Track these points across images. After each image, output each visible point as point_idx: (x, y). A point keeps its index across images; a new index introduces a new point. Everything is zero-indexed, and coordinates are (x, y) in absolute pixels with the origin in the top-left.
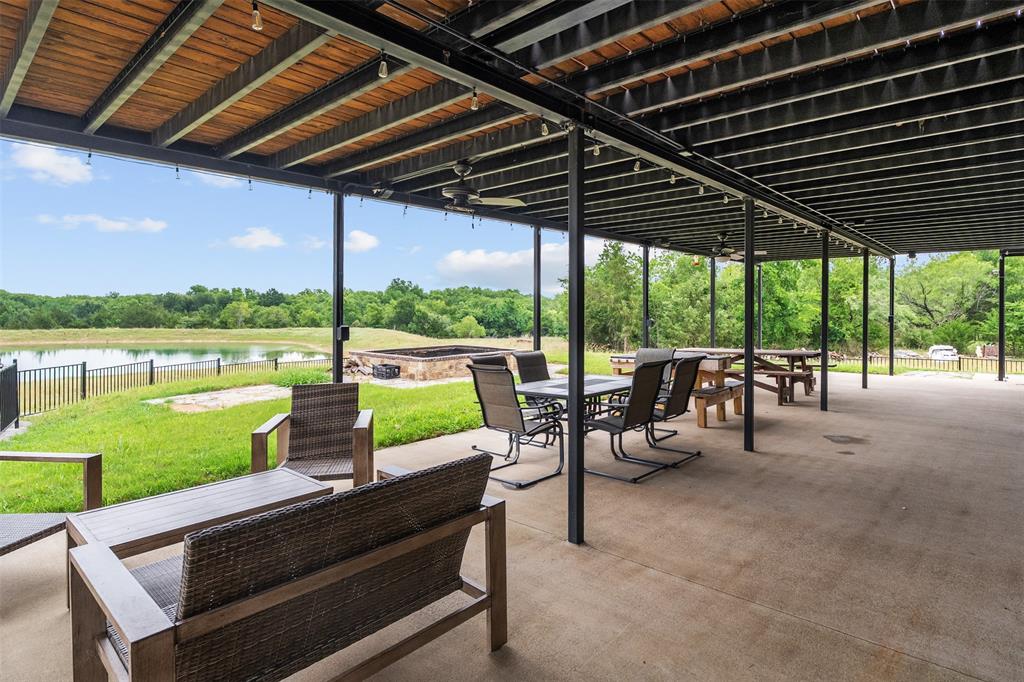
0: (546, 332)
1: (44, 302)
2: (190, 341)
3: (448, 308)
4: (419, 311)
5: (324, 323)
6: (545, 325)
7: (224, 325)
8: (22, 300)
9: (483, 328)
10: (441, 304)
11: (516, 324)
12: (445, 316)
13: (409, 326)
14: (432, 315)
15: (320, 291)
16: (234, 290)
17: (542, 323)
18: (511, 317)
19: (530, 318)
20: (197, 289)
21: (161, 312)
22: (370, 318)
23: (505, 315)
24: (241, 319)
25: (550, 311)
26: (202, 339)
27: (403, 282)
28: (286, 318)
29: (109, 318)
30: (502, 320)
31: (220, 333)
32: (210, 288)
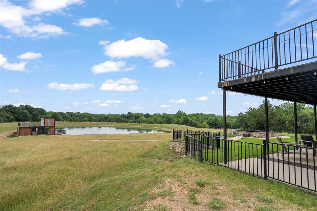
0: (228, 127)
1: (96, 115)
2: (132, 126)
3: (197, 119)
4: (190, 120)
5: (163, 122)
6: (228, 125)
7: (139, 122)
8: (93, 115)
9: (209, 125)
10: (195, 118)
11: (218, 125)
12: (197, 122)
13: (187, 124)
14: (194, 121)
15: (158, 114)
16: (138, 113)
17: (227, 125)
18: (217, 123)
19: (222, 123)
20: (129, 113)
21: (123, 119)
22: (176, 122)
23: (214, 122)
24: (143, 121)
25: (229, 121)
26: (135, 126)
27: (181, 112)
28: (153, 121)
29: (112, 120)
30: (214, 123)
31: (139, 124)
32: (132, 113)
